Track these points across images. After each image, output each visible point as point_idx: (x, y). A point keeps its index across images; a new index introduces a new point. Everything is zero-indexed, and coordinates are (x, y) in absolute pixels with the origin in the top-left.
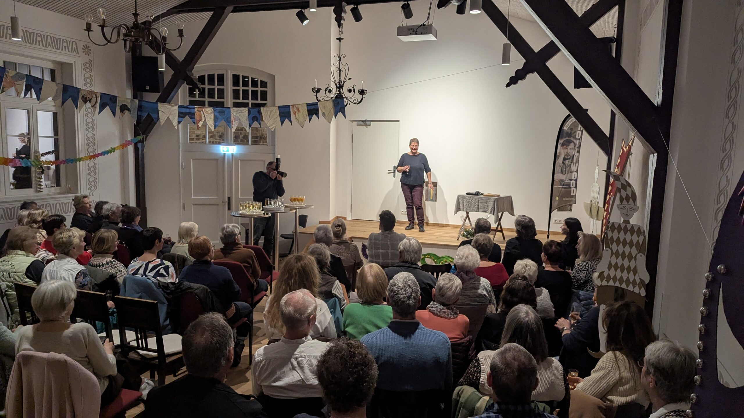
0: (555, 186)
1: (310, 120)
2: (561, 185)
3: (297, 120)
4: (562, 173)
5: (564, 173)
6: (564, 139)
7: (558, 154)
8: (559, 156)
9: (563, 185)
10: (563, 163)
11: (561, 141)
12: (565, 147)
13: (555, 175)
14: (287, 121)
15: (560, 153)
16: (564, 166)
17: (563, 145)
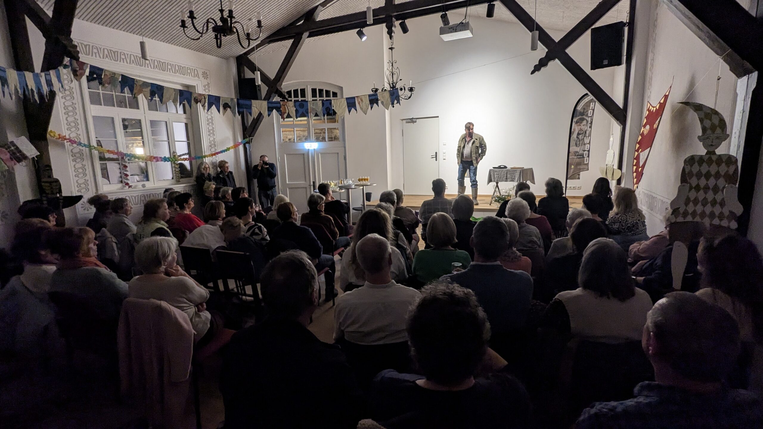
0: (570, 157)
1: (372, 108)
2: (575, 156)
3: (361, 109)
4: (576, 146)
5: (578, 145)
6: (578, 118)
7: (572, 130)
8: (573, 132)
9: (578, 156)
10: (577, 137)
11: (575, 120)
12: (578, 124)
13: (570, 148)
14: (353, 109)
15: (574, 129)
16: (578, 141)
17: (577, 123)
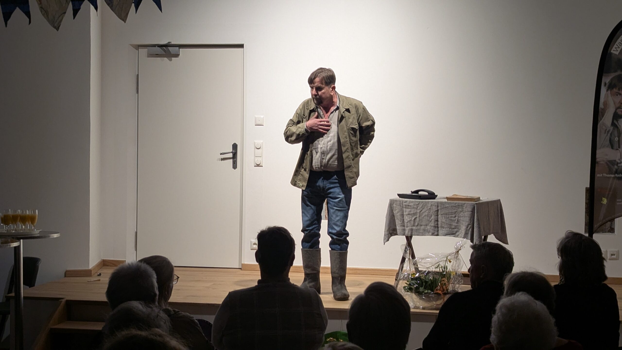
7: (601, 106)
8: (604, 111)
